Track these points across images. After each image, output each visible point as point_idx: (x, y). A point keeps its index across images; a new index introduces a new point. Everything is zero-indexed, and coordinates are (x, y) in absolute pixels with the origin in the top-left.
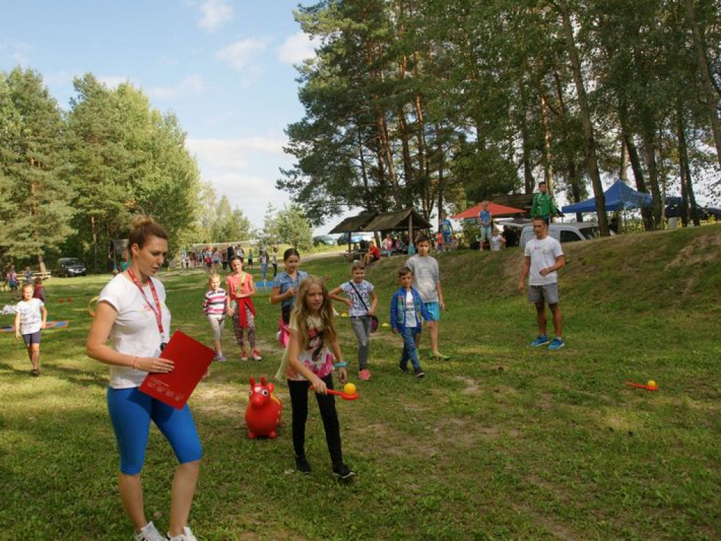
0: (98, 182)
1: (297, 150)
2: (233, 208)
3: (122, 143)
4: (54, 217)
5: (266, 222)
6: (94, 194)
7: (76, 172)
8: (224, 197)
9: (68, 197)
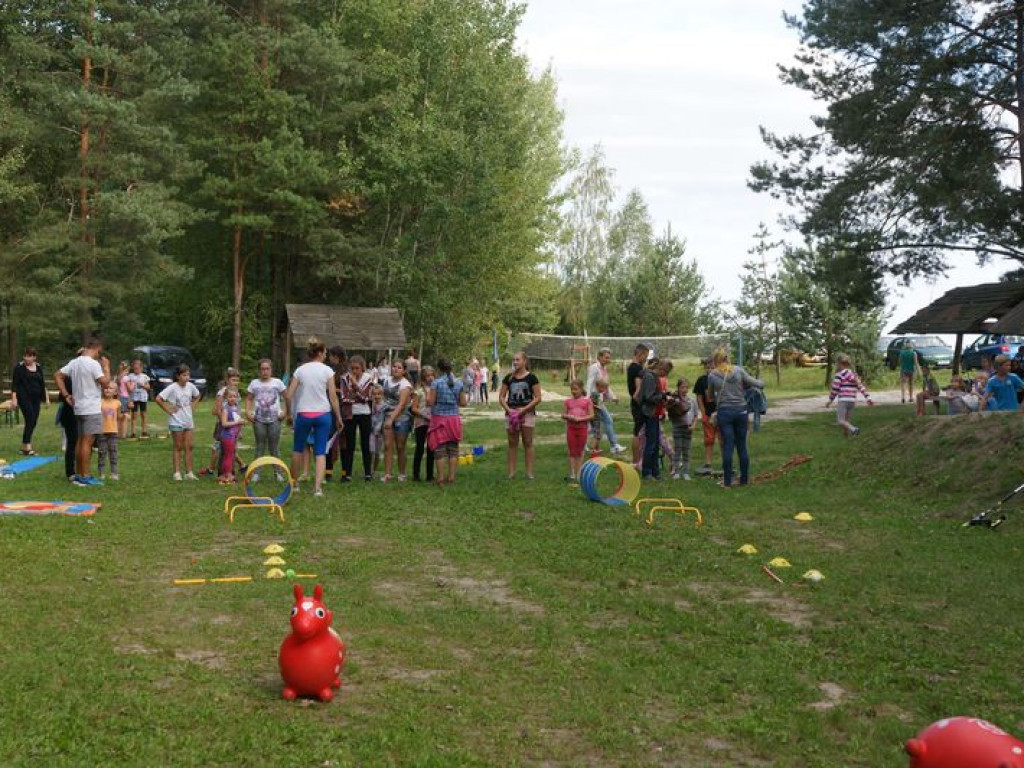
0: (256, 136)
1: (820, 76)
2: (658, 233)
3: (332, 27)
4: (131, 228)
5: (748, 281)
6: (246, 171)
7: (204, 104)
8: (635, 197)
9: (175, 175)
